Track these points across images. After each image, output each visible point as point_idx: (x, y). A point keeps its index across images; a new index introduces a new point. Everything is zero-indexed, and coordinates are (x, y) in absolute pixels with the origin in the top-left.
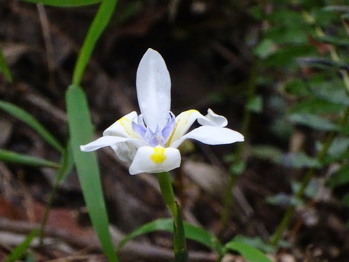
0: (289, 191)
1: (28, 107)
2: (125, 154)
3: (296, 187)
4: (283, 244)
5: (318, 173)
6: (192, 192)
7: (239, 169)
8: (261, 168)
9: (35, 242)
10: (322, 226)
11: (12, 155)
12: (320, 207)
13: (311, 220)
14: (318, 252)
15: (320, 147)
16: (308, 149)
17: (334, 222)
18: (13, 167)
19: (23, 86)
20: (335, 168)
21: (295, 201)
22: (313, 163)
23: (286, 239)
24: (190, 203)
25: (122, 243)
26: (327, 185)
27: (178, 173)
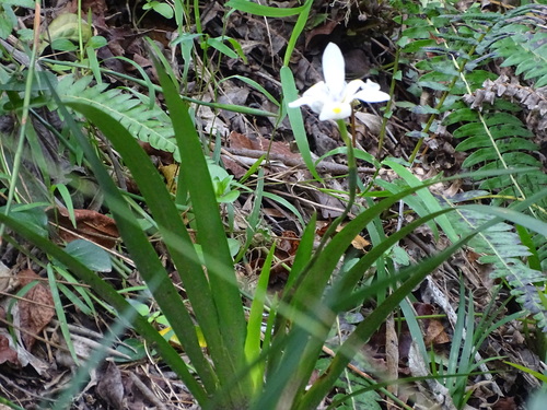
0: (420, 129)
1: (259, 79)
2: (317, 108)
3: (424, 126)
4: (416, 161)
5: (437, 117)
6: (362, 130)
7: (389, 115)
8: (404, 114)
9: (264, 162)
10: (441, 149)
11: (248, 109)
12: (438, 137)
13: (434, 147)
14: (438, 166)
15: (438, 101)
16: (431, 103)
17: (448, 147)
18: (249, 117)
19: (255, 67)
20: (448, 114)
21: (423, 134)
22: (434, 111)
23: (418, 158)
24: (360, 137)
25: (318, 161)
26: (443, 125)
27: (351, 118)
